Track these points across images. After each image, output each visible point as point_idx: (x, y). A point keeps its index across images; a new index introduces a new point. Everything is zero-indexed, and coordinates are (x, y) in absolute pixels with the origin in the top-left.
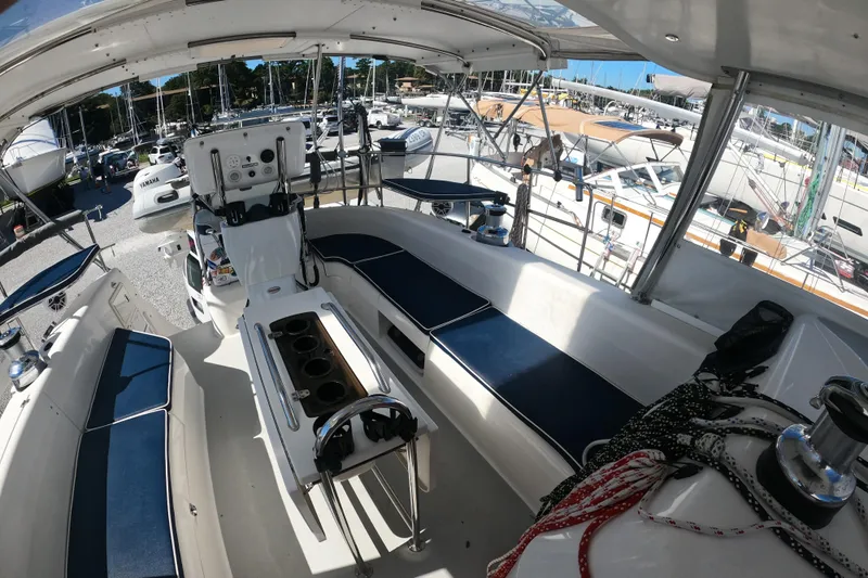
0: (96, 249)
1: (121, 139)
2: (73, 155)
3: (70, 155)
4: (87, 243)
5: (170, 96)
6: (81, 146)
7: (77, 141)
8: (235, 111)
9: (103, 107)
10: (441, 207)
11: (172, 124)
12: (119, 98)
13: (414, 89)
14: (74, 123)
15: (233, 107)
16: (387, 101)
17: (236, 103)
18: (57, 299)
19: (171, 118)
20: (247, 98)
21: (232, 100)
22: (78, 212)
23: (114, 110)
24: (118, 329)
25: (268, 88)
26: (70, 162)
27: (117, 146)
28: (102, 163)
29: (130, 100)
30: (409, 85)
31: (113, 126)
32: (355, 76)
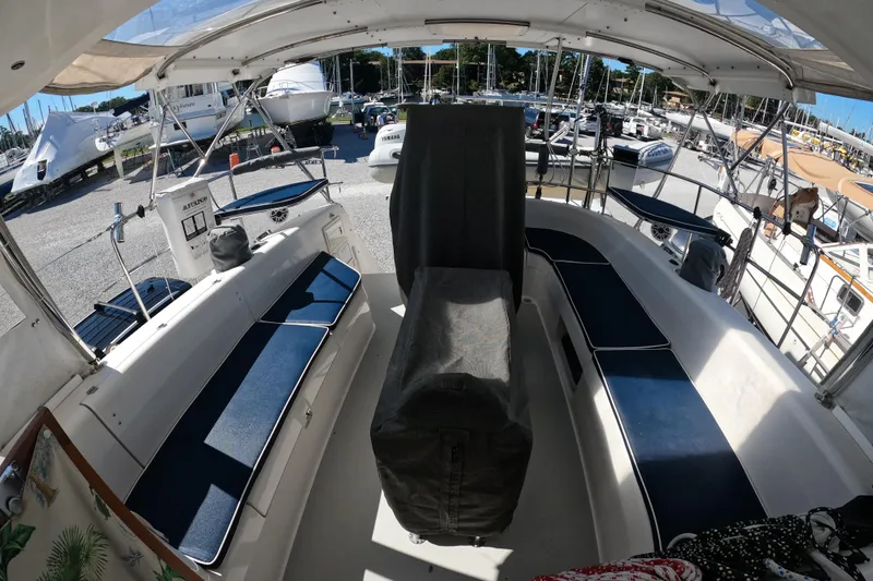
0: (325, 182)
1: (387, 95)
2: (340, 100)
3: (335, 99)
4: (318, 176)
5: (439, 65)
6: (349, 93)
7: (345, 88)
8: (500, 92)
9: (374, 63)
10: (661, 231)
11: (437, 91)
12: (391, 58)
13: (682, 106)
14: (345, 72)
15: (498, 87)
16: (652, 112)
17: (502, 84)
18: (279, 214)
19: (437, 85)
20: (513, 81)
21: (498, 80)
22: (317, 148)
23: (385, 70)
24: (323, 252)
25: (535, 75)
26: (335, 105)
27: (382, 100)
28: (365, 113)
29: (400, 62)
30: (678, 100)
31: (381, 82)
32: (624, 80)
